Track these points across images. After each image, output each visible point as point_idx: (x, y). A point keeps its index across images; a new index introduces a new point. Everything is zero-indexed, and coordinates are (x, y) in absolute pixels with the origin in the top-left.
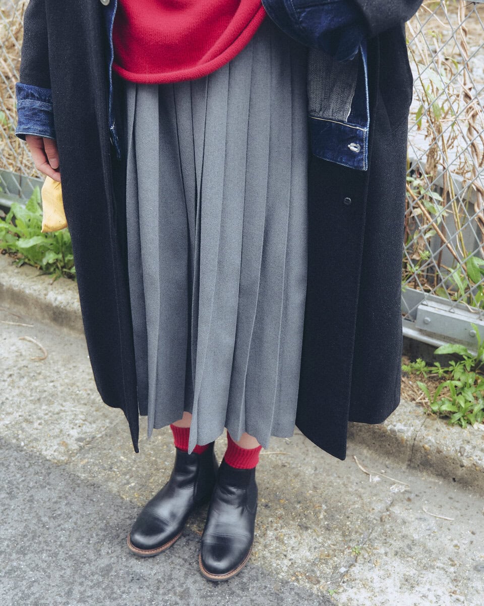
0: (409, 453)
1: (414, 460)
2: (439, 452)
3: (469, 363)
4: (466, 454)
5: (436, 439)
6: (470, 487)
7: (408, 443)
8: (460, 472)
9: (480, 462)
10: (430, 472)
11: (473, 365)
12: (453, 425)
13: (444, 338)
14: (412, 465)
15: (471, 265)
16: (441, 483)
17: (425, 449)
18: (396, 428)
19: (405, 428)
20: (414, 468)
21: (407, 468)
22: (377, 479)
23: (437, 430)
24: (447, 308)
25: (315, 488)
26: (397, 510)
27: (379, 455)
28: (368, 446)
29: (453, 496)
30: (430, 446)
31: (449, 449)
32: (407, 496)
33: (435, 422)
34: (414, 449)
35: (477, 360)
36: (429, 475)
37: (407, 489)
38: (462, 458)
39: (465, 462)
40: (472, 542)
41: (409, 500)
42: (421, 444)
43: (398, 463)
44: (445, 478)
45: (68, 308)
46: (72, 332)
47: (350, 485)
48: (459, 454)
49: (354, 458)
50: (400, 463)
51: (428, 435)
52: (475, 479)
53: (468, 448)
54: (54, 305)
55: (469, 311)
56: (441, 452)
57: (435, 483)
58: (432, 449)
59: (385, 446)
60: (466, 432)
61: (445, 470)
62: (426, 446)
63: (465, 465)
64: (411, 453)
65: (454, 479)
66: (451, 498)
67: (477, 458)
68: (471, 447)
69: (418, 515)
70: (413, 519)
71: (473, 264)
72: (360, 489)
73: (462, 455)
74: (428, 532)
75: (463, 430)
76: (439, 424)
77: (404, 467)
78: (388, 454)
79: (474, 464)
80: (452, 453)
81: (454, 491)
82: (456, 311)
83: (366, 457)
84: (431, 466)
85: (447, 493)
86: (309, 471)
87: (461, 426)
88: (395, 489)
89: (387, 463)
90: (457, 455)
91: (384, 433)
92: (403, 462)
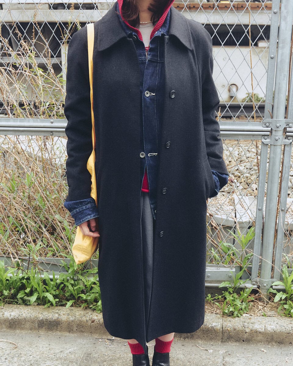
0: (221, 335)
1: (223, 338)
2: (235, 329)
3: (231, 290)
4: (246, 327)
5: (232, 325)
6: (251, 342)
7: (220, 330)
8: (246, 336)
9: (253, 328)
10: (232, 341)
11: (233, 290)
12: (235, 317)
13: (217, 282)
14: (223, 340)
15: (223, 246)
16: (238, 344)
17: (228, 331)
18: (213, 325)
19: (217, 324)
20: (225, 342)
21: (221, 343)
22: (211, 351)
23: (230, 321)
24: (216, 268)
25: (189, 362)
26: (227, 359)
27: (207, 341)
28: (201, 339)
29: (245, 348)
30: (230, 328)
31: (239, 327)
32: (228, 353)
33: (227, 318)
34: (223, 332)
35: (234, 288)
36: (232, 343)
37: (226, 351)
38: (245, 329)
39: (247, 330)
40: (263, 361)
41: (229, 354)
42: (226, 329)
43: (217, 342)
44: (239, 342)
45: (20, 318)
46: (22, 331)
47: (202, 356)
48: (244, 328)
49: (197, 346)
50: (218, 342)
51: (228, 324)
52: (253, 337)
53: (246, 324)
54: (10, 318)
55: (225, 267)
56: (236, 329)
57: (235, 345)
58: (231, 329)
59: (209, 335)
60: (241, 318)
61: (239, 338)
62: (229, 329)
63: (247, 332)
64: (222, 335)
65: (243, 341)
66: (245, 349)
67: (252, 327)
68: (247, 324)
69: (237, 359)
70: (236, 361)
71: (223, 245)
72: (207, 357)
73: (245, 328)
74: (245, 363)
75: (240, 318)
76: (229, 319)
77: (220, 343)
78: (211, 339)
79: (251, 330)
80: (241, 328)
81: (245, 346)
82: (220, 268)
83: (202, 344)
84: (232, 338)
85: (242, 347)
86: (182, 356)
87: (239, 317)
88: (221, 352)
89: (212, 343)
90: (243, 328)
91: (208, 329)
92: (219, 341)
